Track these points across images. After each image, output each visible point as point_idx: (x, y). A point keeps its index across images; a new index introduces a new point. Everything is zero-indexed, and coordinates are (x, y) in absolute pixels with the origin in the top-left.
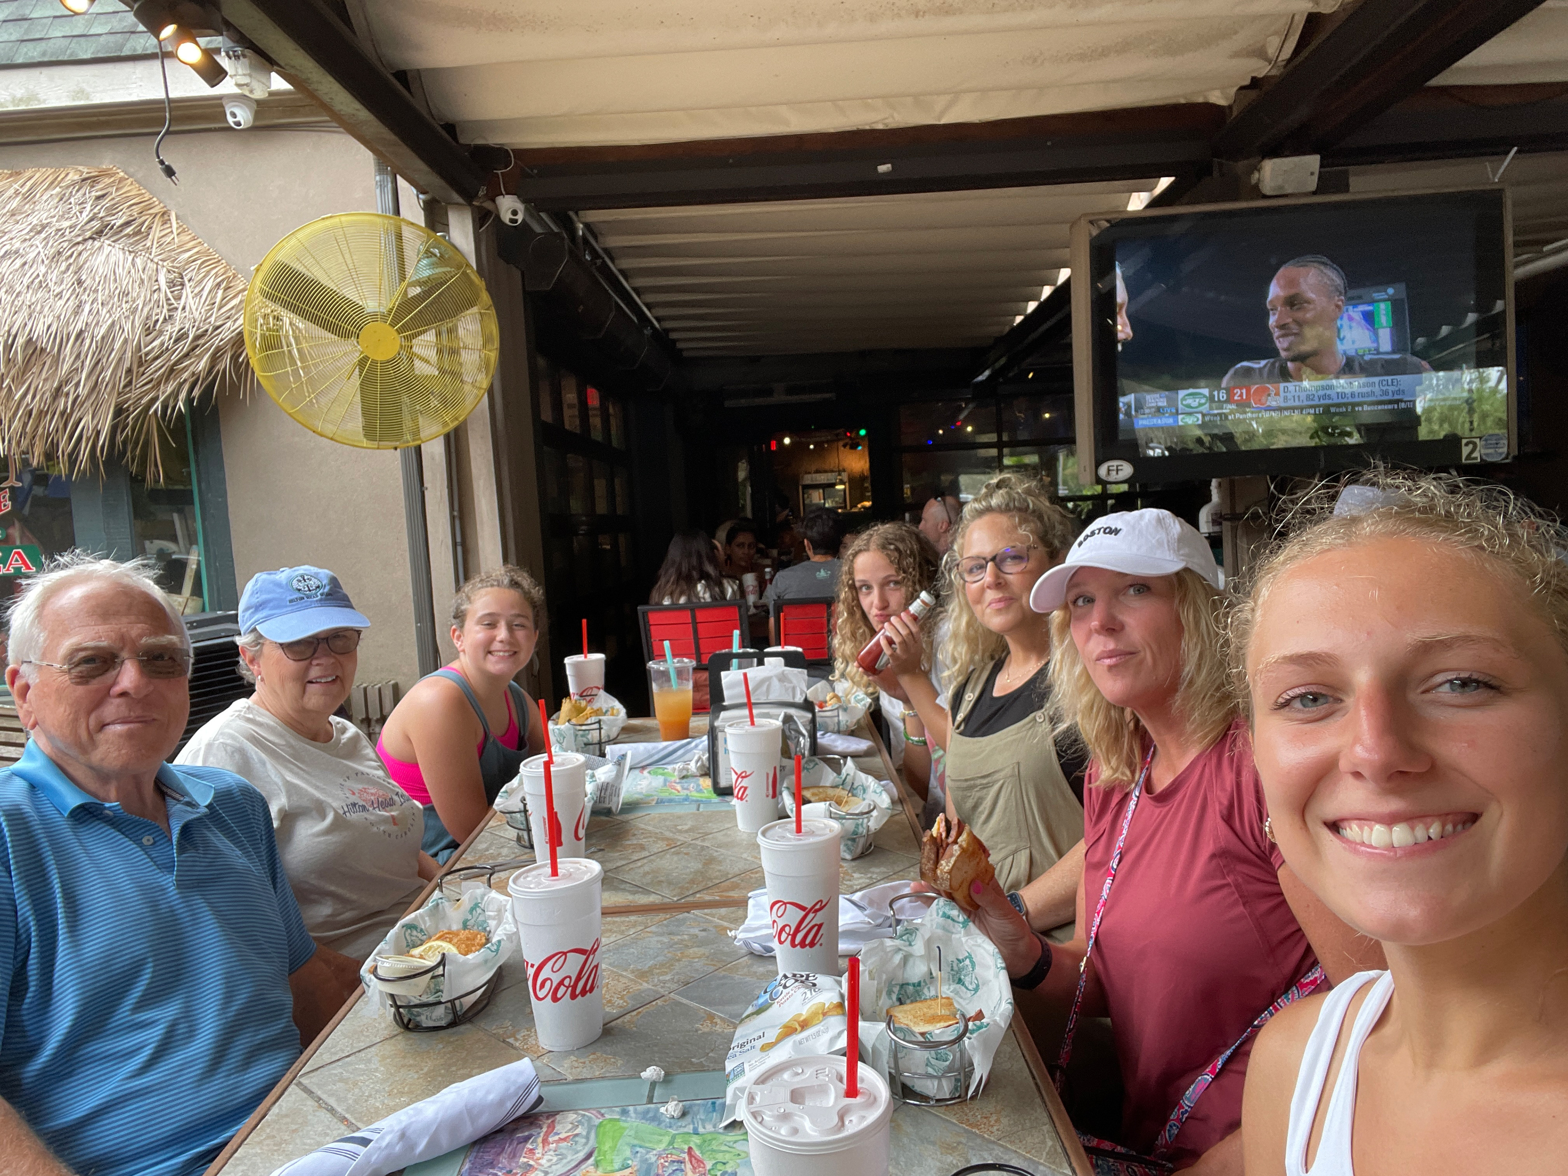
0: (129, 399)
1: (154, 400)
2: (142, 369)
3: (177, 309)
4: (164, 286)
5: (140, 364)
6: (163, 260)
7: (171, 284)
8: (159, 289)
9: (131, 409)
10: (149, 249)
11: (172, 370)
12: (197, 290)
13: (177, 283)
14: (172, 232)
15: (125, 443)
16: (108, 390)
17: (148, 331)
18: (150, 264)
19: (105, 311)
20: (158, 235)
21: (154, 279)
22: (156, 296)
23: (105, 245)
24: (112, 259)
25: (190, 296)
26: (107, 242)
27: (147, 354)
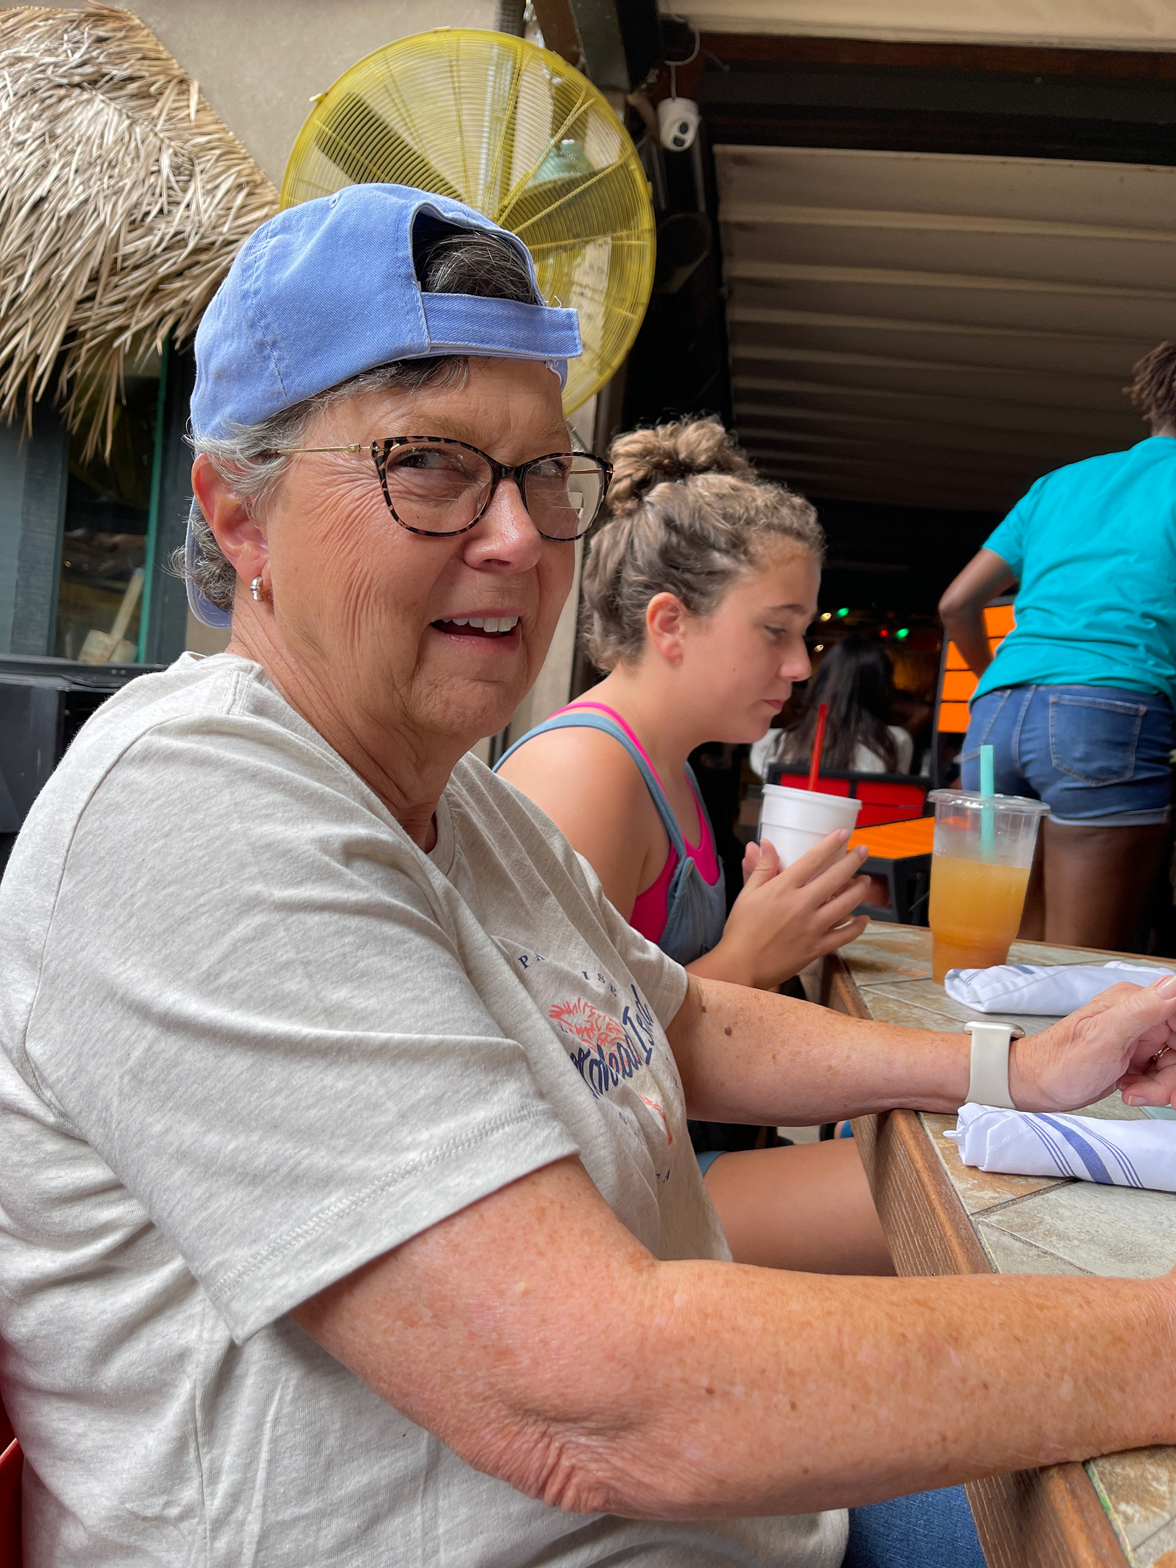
0: (88, 319)
1: (122, 330)
2: (115, 279)
3: (178, 203)
4: (166, 170)
5: (113, 272)
6: (170, 139)
7: (177, 169)
8: (159, 171)
9: (88, 336)
10: (154, 120)
11: (155, 290)
12: (209, 186)
13: (184, 171)
14: (188, 106)
15: (71, 382)
16: (63, 297)
17: (134, 225)
18: (151, 137)
19: (77, 182)
20: (169, 105)
21: (155, 157)
22: (152, 179)
23: (97, 101)
24: (103, 118)
25: (200, 192)
26: (101, 97)
27: (125, 258)
